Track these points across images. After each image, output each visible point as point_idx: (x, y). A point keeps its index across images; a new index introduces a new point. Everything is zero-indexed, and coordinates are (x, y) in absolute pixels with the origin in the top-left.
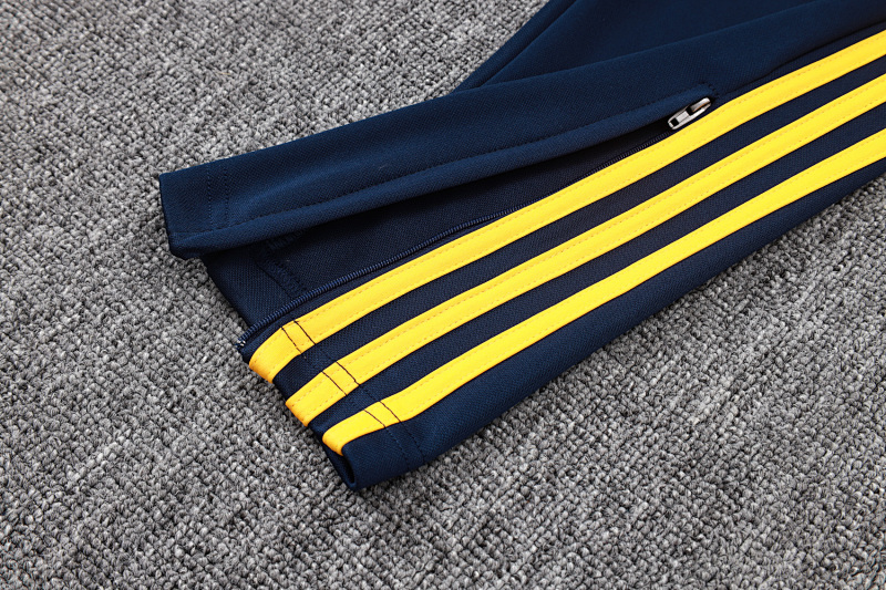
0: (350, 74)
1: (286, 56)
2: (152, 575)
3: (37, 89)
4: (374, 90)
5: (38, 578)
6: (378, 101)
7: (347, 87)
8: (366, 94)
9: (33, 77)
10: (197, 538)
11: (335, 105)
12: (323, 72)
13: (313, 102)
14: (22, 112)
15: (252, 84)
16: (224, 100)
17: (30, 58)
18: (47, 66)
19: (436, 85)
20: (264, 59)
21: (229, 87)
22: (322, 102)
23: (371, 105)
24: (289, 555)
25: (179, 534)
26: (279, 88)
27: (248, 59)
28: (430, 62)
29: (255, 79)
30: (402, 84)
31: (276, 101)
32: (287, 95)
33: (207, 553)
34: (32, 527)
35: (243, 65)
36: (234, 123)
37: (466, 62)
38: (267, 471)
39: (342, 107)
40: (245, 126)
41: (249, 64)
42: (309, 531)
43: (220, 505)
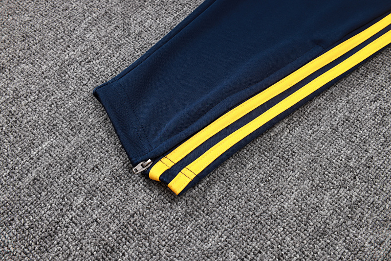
0: (145, 9)
1: (120, 3)
2: (62, 188)
3: (24, 15)
4: (154, 15)
5: (19, 188)
6: (155, 19)
7: (143, 14)
8: (151, 17)
9: (22, 10)
10: (80, 175)
11: (138, 21)
12: (134, 8)
13: (130, 19)
14: (18, 23)
15: (106, 13)
16: (95, 19)
17: (21, 3)
18: (28, 6)
19: (178, 13)
20: (112, 4)
21: (98, 14)
22: (134, 20)
23: (153, 21)
24: (114, 181)
25: (73, 173)
26: (117, 14)
27: (105, 4)
28: (176, 5)
29: (108, 11)
30: (165, 13)
31: (116, 19)
32: (120, 17)
33: (83, 180)
34: (17, 171)
35: (104, 6)
36: (99, 27)
37: (190, 5)
38: (107, 151)
39: (141, 21)
40: (103, 28)
41: (106, 6)
42: (122, 172)
43: (89, 163)
